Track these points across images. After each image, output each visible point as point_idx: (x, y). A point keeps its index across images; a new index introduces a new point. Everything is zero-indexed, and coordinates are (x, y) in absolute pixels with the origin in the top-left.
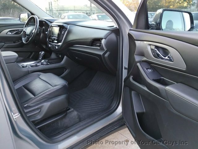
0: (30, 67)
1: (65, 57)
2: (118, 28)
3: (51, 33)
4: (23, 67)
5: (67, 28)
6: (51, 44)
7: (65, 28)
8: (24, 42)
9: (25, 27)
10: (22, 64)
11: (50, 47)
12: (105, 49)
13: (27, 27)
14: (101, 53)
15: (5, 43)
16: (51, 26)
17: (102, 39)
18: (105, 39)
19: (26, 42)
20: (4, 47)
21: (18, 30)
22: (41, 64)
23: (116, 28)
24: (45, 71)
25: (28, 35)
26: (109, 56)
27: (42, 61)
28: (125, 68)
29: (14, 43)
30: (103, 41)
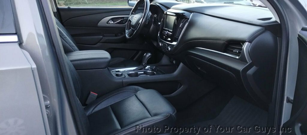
0: (127, 76)
1: (181, 64)
2: (279, 22)
3: (165, 25)
4: (117, 75)
5: (188, 19)
6: (162, 42)
7: (186, 18)
8: (127, 36)
9: (132, 14)
10: (117, 70)
11: (161, 47)
12: (249, 61)
13: (134, 14)
14: (240, 67)
15: (104, 36)
16: (166, 14)
17: (243, 42)
18: (249, 42)
19: (130, 36)
20: (101, 41)
21: (123, 18)
22: (144, 72)
23: (276, 22)
24: (146, 85)
25: (133, 26)
26: (255, 74)
27: (146, 68)
28: (289, 101)
29: (116, 36)
30: (246, 47)
